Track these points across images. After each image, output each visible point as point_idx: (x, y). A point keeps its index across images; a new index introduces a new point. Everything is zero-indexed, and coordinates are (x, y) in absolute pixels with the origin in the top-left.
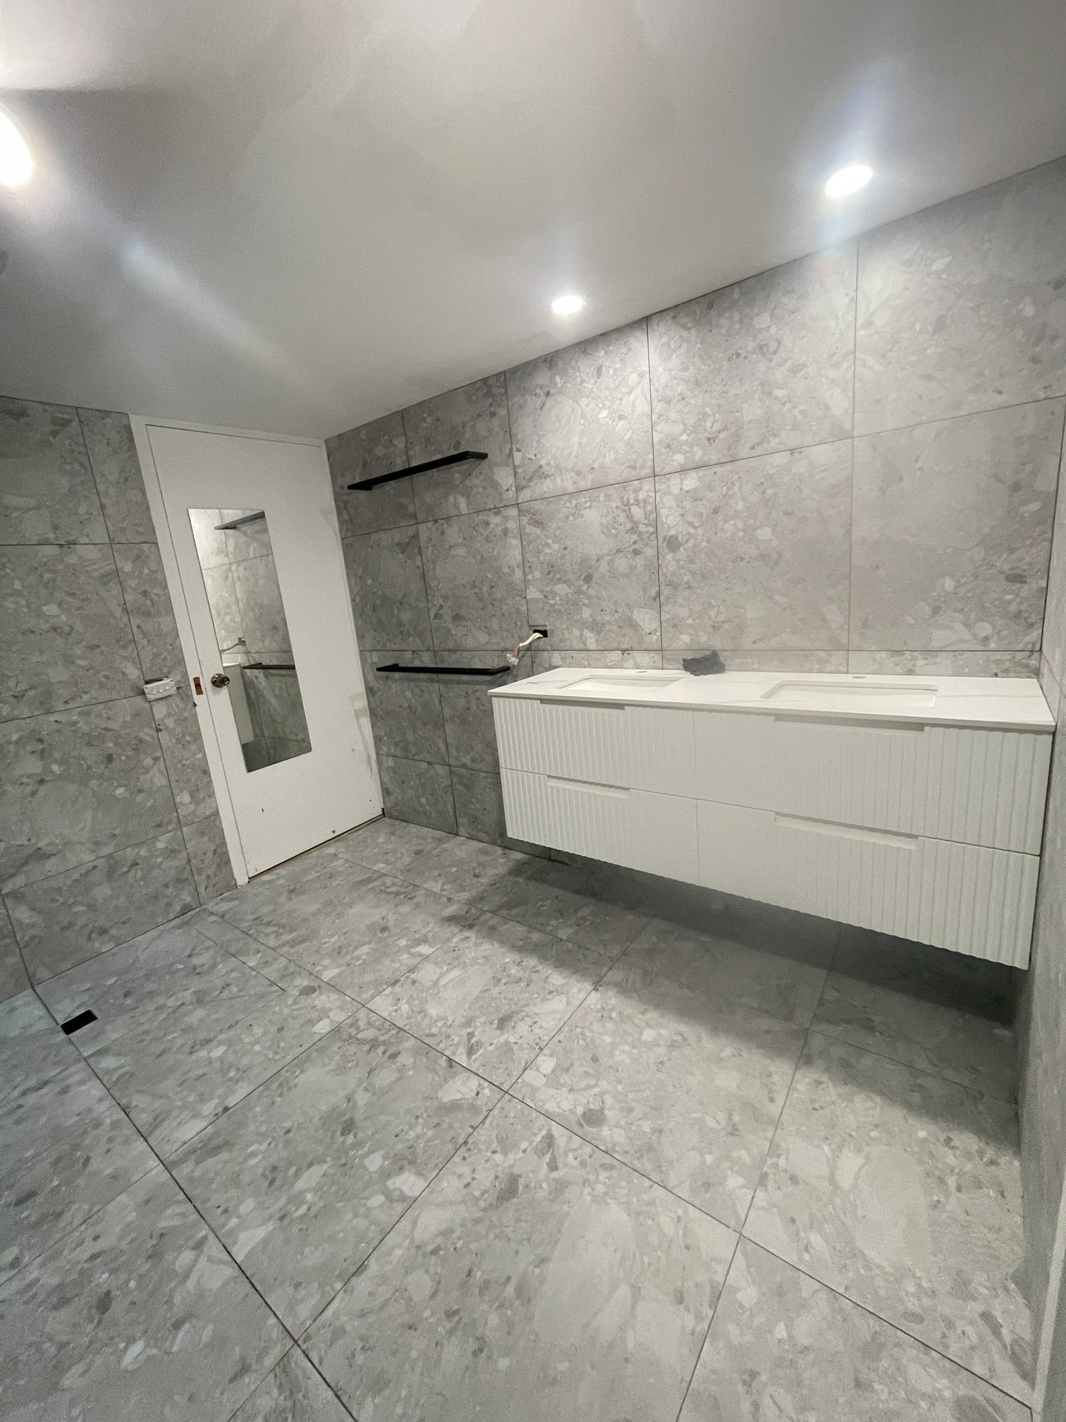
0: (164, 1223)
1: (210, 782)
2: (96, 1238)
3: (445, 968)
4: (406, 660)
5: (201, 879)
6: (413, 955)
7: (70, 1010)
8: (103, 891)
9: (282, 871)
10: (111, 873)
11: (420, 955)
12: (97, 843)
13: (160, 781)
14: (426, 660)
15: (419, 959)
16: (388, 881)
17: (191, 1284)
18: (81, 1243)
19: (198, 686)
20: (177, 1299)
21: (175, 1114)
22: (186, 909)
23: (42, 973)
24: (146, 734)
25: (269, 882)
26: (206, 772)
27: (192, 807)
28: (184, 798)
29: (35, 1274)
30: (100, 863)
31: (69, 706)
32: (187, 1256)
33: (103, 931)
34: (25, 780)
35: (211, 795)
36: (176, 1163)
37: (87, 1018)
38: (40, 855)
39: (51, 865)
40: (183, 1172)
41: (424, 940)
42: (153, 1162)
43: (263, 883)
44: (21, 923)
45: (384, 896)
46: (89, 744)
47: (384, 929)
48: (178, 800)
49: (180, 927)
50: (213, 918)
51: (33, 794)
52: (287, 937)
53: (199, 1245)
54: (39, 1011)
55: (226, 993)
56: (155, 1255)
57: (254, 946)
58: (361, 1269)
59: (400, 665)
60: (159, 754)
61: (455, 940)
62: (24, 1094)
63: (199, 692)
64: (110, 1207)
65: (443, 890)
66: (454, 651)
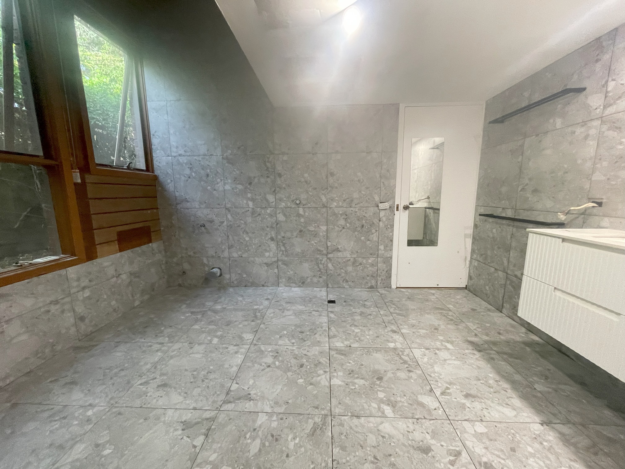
0: (321, 360)
1: (392, 245)
2: (308, 351)
3: (454, 358)
4: (498, 212)
5: (379, 279)
6: (442, 345)
7: (331, 298)
8: (350, 269)
9: (409, 290)
10: (354, 263)
11: (446, 346)
12: (352, 252)
13: (375, 239)
14: (509, 213)
15: (444, 348)
16: (450, 313)
17: (319, 378)
18: (305, 350)
19: (397, 208)
20: (314, 379)
21: (338, 338)
22: (372, 287)
23: (330, 285)
24: (376, 221)
25: (403, 292)
26: (392, 241)
27: (383, 252)
28: (382, 247)
29: (294, 348)
30: (352, 259)
31: (356, 206)
32: (321, 372)
33: (347, 281)
34: (340, 226)
35: (391, 250)
36: (331, 349)
37: (333, 302)
38: (338, 250)
39: (340, 254)
40: (332, 353)
41: (452, 343)
42: (327, 345)
43: (400, 291)
44: (329, 268)
45: (444, 318)
46: (359, 220)
47: (436, 329)
48: (380, 247)
49: (368, 291)
50: (378, 294)
51: (341, 231)
52: (398, 312)
53: (325, 372)
54: (325, 294)
55: (369, 316)
56: (316, 365)
57: (385, 308)
58: (358, 417)
59: (494, 215)
60: (378, 229)
61: (467, 351)
62: (313, 310)
63: (397, 210)
64: (314, 347)
65: (475, 330)
66: (528, 210)
